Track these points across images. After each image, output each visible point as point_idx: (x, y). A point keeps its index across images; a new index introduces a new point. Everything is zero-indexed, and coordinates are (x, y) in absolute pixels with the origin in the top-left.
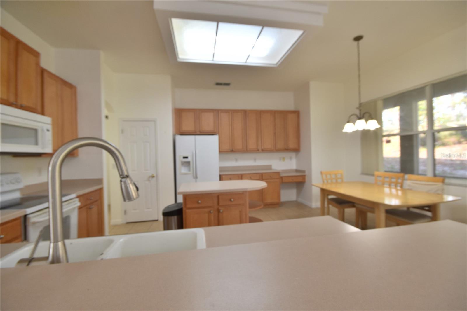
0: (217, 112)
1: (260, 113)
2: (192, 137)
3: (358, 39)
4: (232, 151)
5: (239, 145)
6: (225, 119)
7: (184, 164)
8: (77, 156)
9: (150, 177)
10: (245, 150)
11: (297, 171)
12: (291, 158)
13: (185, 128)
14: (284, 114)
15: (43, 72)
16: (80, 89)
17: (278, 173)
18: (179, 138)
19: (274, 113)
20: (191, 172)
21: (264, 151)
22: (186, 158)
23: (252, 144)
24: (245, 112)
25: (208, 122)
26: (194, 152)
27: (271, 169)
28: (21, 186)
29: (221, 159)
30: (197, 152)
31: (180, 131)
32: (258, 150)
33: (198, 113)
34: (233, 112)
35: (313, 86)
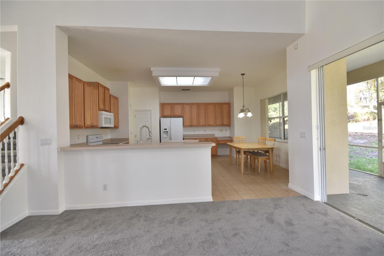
0: (183, 104)
1: (207, 105)
2: (169, 119)
3: (243, 74)
4: (191, 126)
5: (195, 123)
6: (187, 108)
7: (164, 132)
8: (119, 128)
9: (148, 139)
10: (199, 125)
11: (230, 137)
12: (226, 130)
13: (166, 114)
14: (221, 105)
15: (110, 95)
16: (120, 99)
17: (216, 138)
18: (162, 119)
19: (214, 104)
20: (168, 137)
21: (209, 126)
22: (166, 129)
23: (202, 122)
24: (198, 104)
25: (178, 111)
26: (170, 126)
27: (214, 136)
28: (103, 139)
29: (184, 131)
30: (171, 126)
31: (163, 116)
32: (206, 125)
33: (172, 105)
34: (191, 105)
35: (235, 89)
